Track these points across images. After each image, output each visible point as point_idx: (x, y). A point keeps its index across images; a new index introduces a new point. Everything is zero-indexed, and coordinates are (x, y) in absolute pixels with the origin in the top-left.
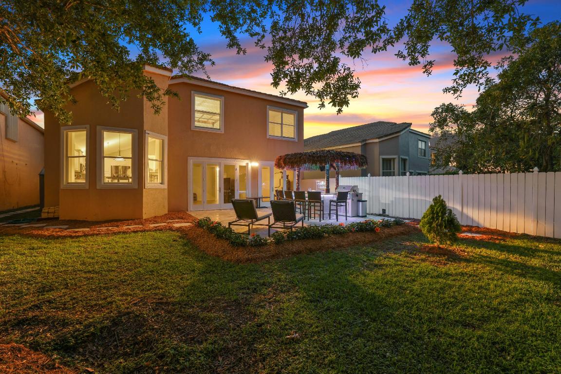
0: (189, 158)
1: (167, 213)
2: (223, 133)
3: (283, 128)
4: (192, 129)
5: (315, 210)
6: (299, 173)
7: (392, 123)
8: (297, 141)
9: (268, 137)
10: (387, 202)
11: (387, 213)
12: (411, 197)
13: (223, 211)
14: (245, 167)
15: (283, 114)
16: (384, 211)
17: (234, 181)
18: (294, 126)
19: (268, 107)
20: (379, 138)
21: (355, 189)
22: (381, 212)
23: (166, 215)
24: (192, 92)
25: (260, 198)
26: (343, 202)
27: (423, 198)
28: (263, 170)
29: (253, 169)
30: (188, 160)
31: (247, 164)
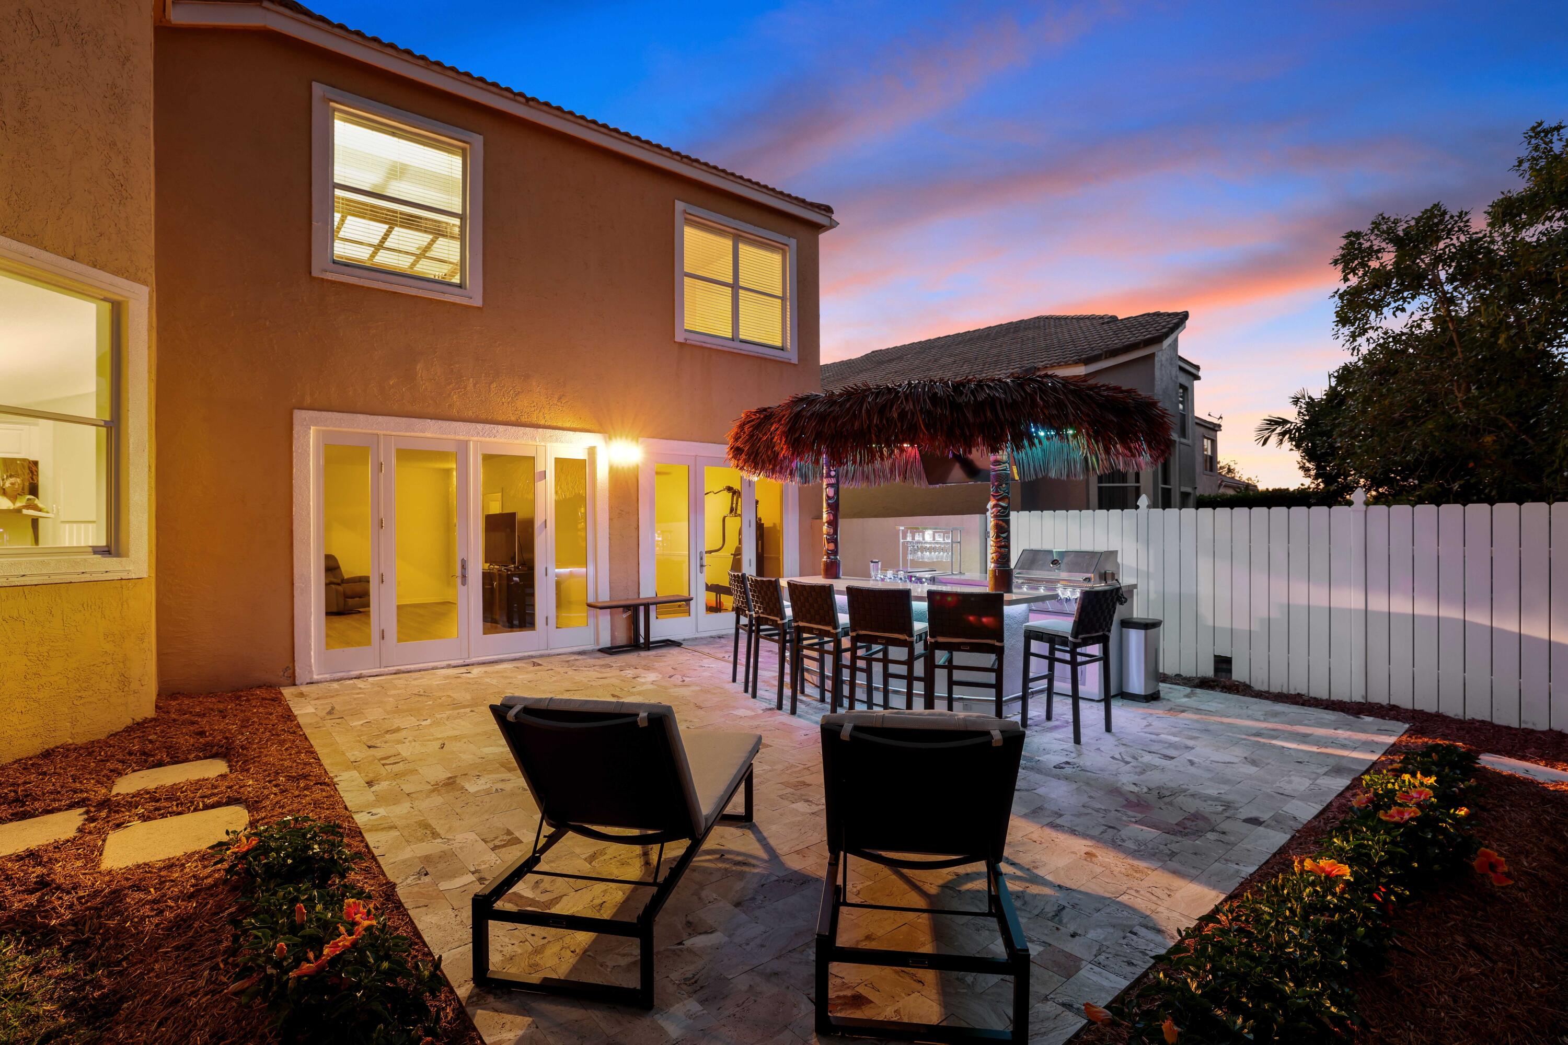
0: (299, 415)
1: (150, 713)
2: (478, 302)
3: (741, 303)
4: (315, 273)
5: (951, 683)
6: (837, 492)
7: (1102, 318)
8: (795, 360)
9: (679, 338)
10: (1241, 624)
11: (1239, 673)
12: (1378, 604)
13: (476, 671)
14: (578, 465)
15: (741, 246)
16: (1223, 663)
17: (529, 525)
18: (783, 299)
19: (680, 206)
20: (1087, 361)
21: (1109, 568)
22: (1208, 670)
23: (140, 726)
24: (318, 89)
25: (647, 606)
26: (1094, 641)
27: (1452, 612)
28: (656, 477)
29: (616, 475)
30: (296, 428)
31: (592, 451)
